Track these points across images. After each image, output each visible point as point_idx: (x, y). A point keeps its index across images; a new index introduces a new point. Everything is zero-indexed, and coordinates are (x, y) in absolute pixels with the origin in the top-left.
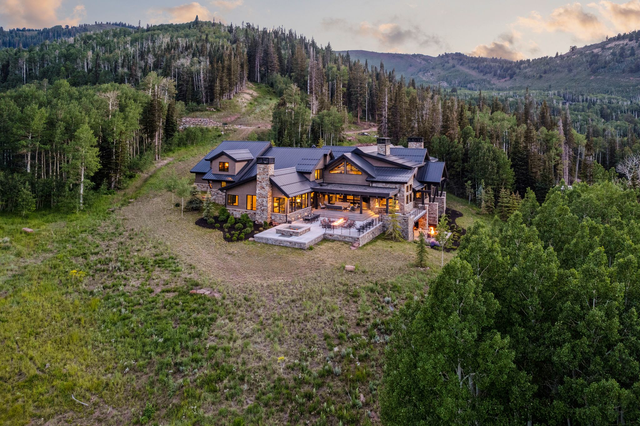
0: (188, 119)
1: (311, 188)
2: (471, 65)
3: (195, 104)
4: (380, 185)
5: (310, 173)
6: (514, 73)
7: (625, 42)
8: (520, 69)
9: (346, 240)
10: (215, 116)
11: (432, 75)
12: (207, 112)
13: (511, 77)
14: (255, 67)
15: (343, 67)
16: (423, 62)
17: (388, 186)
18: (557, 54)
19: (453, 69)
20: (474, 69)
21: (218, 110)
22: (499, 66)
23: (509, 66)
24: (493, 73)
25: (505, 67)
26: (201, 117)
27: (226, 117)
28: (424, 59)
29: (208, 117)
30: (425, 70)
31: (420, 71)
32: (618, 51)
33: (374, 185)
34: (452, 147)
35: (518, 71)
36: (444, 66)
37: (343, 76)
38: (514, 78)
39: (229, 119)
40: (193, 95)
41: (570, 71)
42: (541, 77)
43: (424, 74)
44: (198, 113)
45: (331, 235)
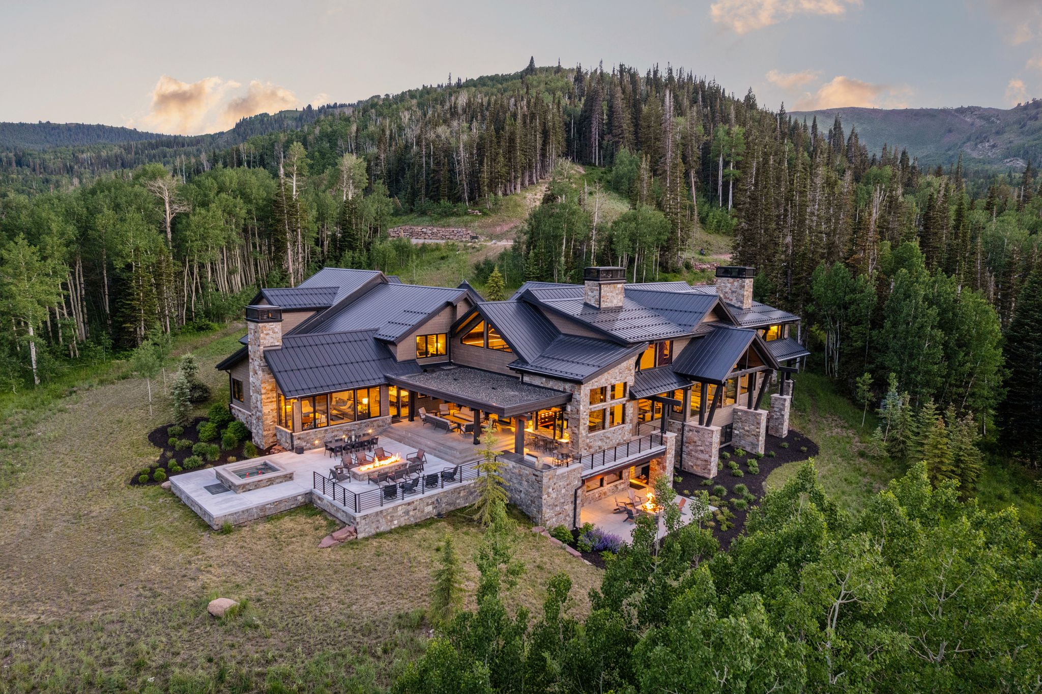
0: (435, 230)
1: (386, 378)
3: (449, 204)
4: (537, 381)
5: (393, 344)
9: (339, 515)
10: (476, 224)
11: (994, 146)
12: (466, 218)
14: (590, 138)
15: (736, 129)
16: (979, 122)
17: (551, 384)
21: (485, 214)
26: (454, 226)
27: (494, 225)
28: (981, 117)
29: (466, 226)
30: (981, 138)
31: (969, 139)
33: (526, 379)
34: (853, 291)
36: (1024, 126)
37: (736, 146)
39: (498, 229)
40: (450, 189)
43: (976, 145)
44: (453, 220)
45: (320, 498)
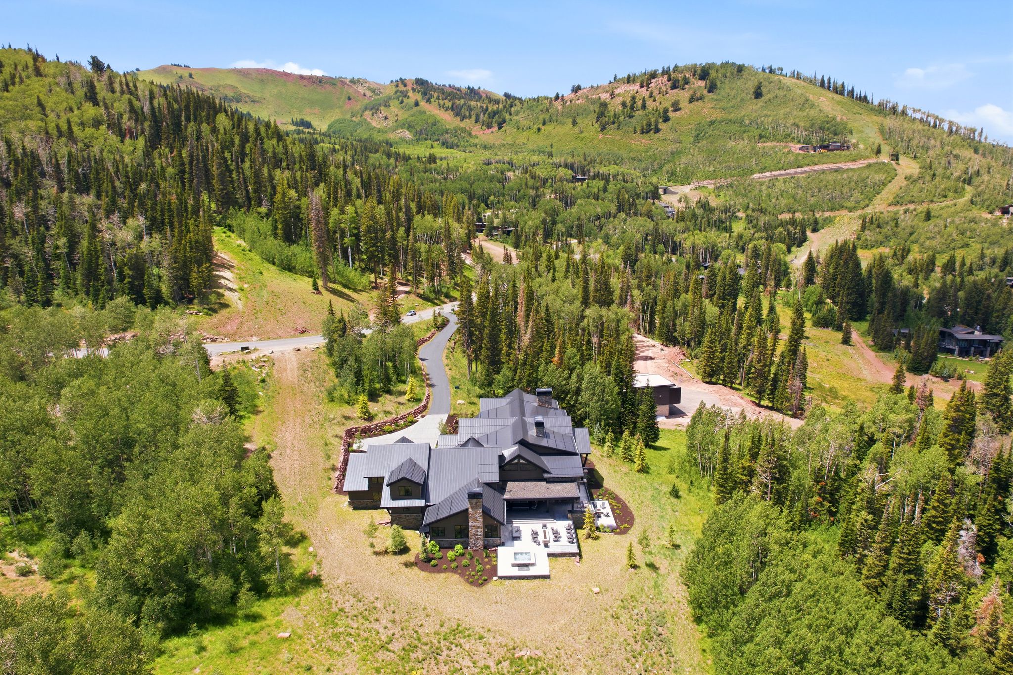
2: (442, 102)
6: (504, 121)
7: (636, 87)
8: (511, 114)
11: (386, 118)
13: (500, 128)
16: (369, 93)
18: (558, 95)
19: (416, 109)
20: (447, 109)
22: (482, 108)
23: (495, 107)
24: (474, 117)
25: (490, 109)
28: (369, 89)
30: (375, 109)
31: (366, 109)
32: (628, 101)
35: (507, 117)
36: (402, 102)
38: (503, 129)
41: (574, 123)
42: (539, 130)
43: (373, 115)
